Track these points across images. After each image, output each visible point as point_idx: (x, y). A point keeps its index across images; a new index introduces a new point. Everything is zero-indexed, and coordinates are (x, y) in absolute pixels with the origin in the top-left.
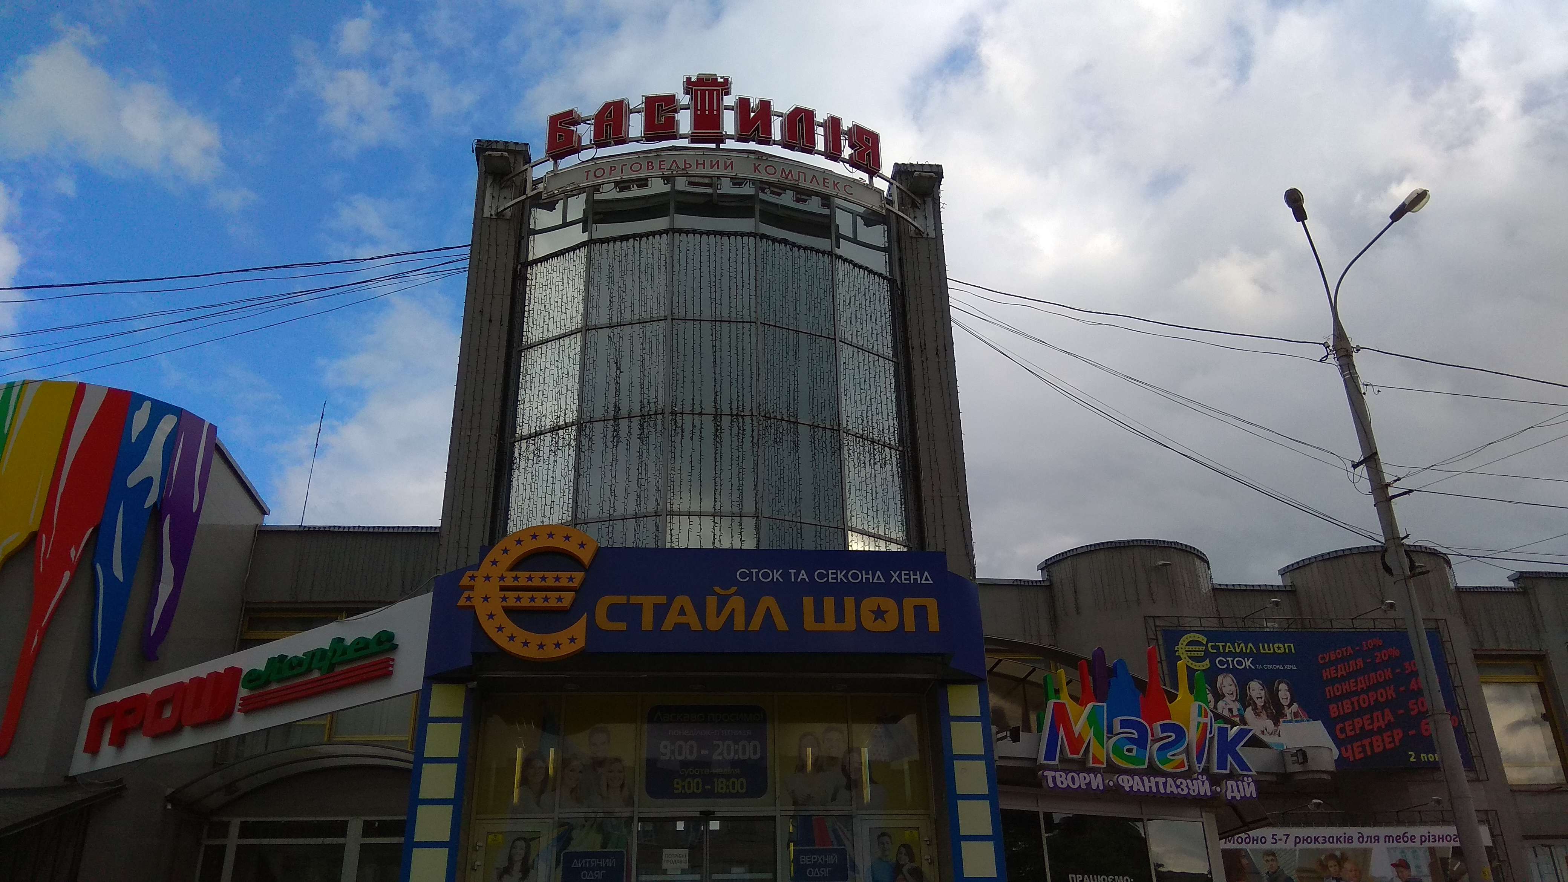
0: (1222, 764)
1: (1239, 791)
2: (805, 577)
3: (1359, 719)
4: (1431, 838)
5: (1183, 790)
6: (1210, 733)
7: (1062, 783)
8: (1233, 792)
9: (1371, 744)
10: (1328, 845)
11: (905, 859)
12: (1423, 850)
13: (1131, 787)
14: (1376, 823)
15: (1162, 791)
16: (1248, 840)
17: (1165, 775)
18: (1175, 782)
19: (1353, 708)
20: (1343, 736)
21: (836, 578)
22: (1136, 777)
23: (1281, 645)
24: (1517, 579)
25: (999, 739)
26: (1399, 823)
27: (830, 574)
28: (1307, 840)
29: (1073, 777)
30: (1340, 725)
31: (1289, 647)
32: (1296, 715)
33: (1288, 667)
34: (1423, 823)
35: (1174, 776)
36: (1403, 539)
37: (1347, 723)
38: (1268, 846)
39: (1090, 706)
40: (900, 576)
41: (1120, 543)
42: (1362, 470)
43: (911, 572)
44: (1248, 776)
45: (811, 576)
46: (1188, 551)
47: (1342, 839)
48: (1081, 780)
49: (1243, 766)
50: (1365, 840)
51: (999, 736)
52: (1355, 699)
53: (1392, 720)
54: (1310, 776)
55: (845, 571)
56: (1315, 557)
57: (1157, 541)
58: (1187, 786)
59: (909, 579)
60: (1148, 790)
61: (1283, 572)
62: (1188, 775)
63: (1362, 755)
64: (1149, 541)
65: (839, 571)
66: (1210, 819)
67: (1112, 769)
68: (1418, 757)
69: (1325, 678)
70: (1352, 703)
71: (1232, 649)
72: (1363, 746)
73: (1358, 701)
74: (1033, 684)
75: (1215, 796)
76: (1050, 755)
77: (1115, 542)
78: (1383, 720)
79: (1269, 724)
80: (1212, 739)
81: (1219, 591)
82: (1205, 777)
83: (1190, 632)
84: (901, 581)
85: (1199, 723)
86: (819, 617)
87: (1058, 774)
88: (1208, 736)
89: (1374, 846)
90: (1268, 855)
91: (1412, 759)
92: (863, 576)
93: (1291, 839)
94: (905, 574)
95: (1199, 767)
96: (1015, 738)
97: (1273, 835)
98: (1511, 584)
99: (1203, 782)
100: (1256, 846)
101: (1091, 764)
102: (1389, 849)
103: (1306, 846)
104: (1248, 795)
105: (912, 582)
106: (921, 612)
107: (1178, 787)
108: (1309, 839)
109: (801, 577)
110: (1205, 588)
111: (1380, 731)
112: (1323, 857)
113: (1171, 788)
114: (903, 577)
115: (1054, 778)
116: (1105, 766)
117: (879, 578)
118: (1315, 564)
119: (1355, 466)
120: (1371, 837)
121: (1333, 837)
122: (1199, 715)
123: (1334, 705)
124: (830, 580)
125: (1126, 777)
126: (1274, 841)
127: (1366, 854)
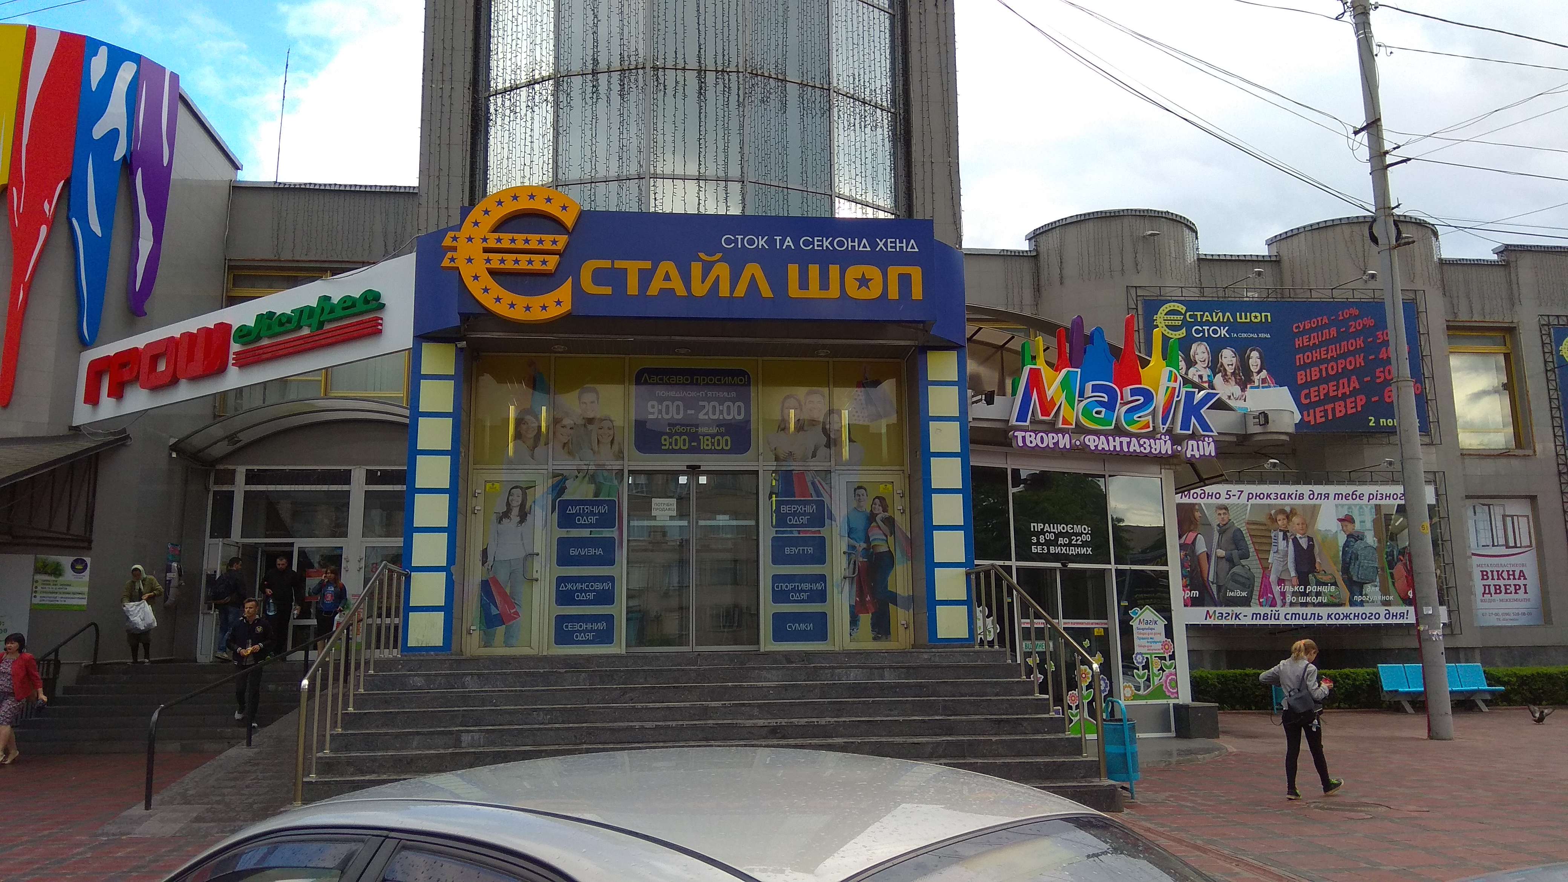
0: (1185, 425)
1: (1198, 450)
2: (791, 244)
3: (1325, 386)
4: (1379, 496)
5: (1145, 449)
6: (1178, 397)
7: (1031, 442)
8: (1193, 451)
9: (1333, 409)
11: (878, 509)
12: (1369, 507)
13: (1096, 446)
14: (1329, 482)
15: (1126, 449)
16: (1203, 496)
17: (1130, 435)
18: (1139, 442)
19: (1321, 375)
20: (1308, 401)
21: (822, 246)
22: (1102, 438)
23: (1258, 314)
24: (1501, 252)
25: (973, 403)
26: (1351, 482)
27: (816, 241)
28: (1259, 496)
29: (1042, 437)
30: (1307, 391)
31: (1266, 316)
32: (1264, 381)
33: (1262, 335)
34: (1373, 482)
35: (1138, 436)
36: (1393, 208)
37: (1312, 389)
38: (1222, 501)
39: (1064, 371)
40: (885, 245)
41: (1110, 213)
42: (1363, 136)
43: (898, 240)
44: (1208, 436)
45: (796, 242)
46: (1176, 221)
47: (1293, 496)
48: (1050, 440)
49: (1206, 427)
50: (1316, 497)
51: (975, 399)
52: (1323, 367)
53: (1358, 387)
54: (1269, 437)
55: (831, 239)
56: (1304, 227)
57: (1148, 210)
58: (1150, 445)
59: (895, 247)
60: (1112, 449)
61: (1270, 243)
62: (1152, 435)
63: (1323, 419)
64: (1140, 211)
65: (824, 239)
66: (1168, 475)
67: (1080, 429)
68: (1377, 422)
69: (1297, 347)
70: (1321, 370)
71: (1210, 318)
72: (1326, 411)
73: (1326, 368)
74: (1010, 350)
75: (1175, 455)
76: (1022, 417)
77: (1106, 212)
78: (1349, 386)
79: (1237, 390)
80: (1178, 402)
81: (1204, 261)
82: (1167, 437)
83: (1169, 301)
84: (887, 249)
85: (1168, 387)
86: (804, 284)
87: (1028, 434)
88: (1176, 399)
89: (1323, 502)
90: (1221, 509)
91: (1371, 424)
92: (849, 244)
93: (1244, 496)
94: (891, 242)
95: (1163, 428)
96: (990, 401)
97: (1228, 491)
98: (1495, 257)
99: (1165, 442)
100: (1210, 501)
101: (1060, 426)
102: (1336, 506)
103: (1258, 501)
104: (1207, 454)
105: (898, 250)
106: (905, 281)
107: (1141, 446)
108: (1262, 495)
109: (786, 244)
110: (1191, 258)
111: (1344, 397)
112: (1273, 512)
113: (1135, 447)
114: (889, 245)
115: (1024, 438)
116: (1074, 426)
117: (865, 247)
118: (1303, 234)
119: (1356, 133)
120: (1321, 494)
121: (1285, 494)
122: (1169, 380)
123: (1303, 372)
124: (816, 248)
125: (1092, 437)
126: (1228, 497)
127: (1314, 511)
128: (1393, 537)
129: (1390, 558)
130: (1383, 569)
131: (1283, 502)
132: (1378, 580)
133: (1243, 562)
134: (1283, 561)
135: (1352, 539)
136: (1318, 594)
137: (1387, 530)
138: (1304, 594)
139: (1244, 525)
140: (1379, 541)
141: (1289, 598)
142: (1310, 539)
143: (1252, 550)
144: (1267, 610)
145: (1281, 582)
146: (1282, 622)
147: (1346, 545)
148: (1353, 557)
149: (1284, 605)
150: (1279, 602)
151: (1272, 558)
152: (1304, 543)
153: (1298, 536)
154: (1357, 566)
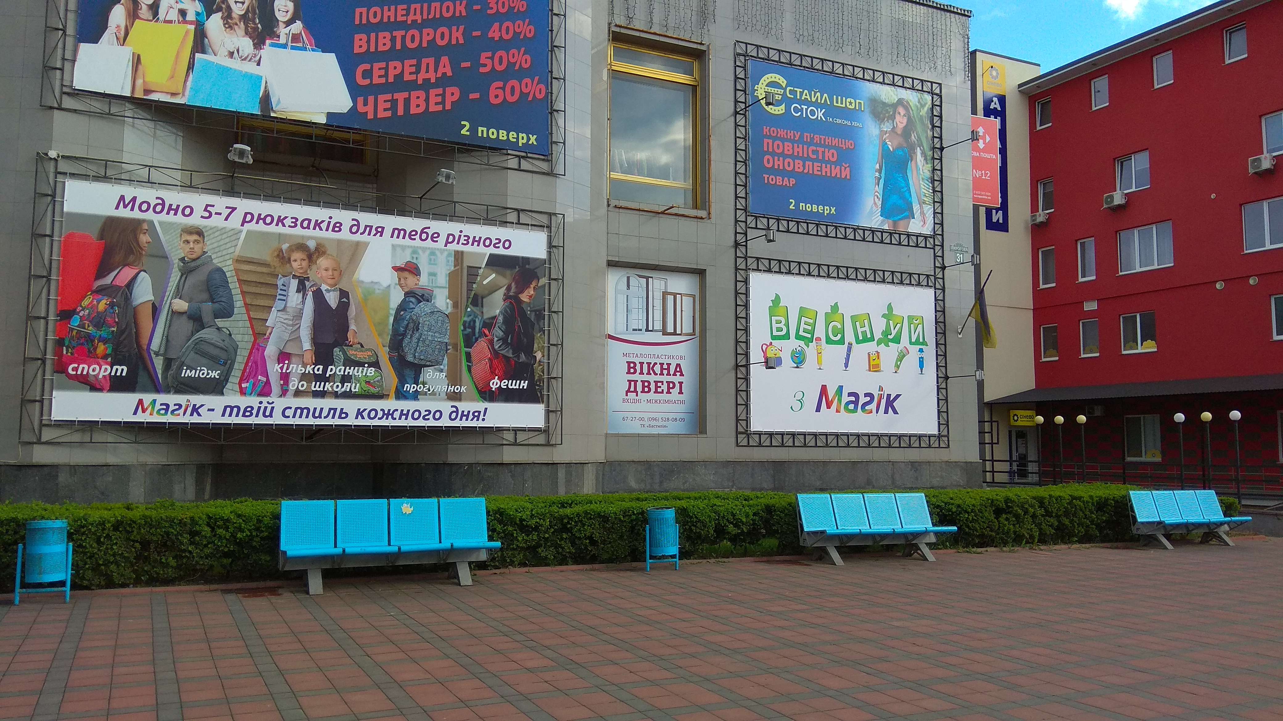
3: (398, 64)
4: (463, 238)
9: (407, 101)
10: (298, 231)
12: (446, 253)
14: (384, 210)
16: (159, 208)
19: (393, 45)
20: (367, 82)
26: (422, 214)
28: (264, 220)
30: (367, 66)
34: (453, 217)
37: (376, 65)
38: (195, 220)
47: (324, 226)
50: (361, 230)
52: (399, 34)
53: (450, 74)
63: (389, 114)
68: (473, 129)
70: (393, 39)
72: (394, 102)
73: (404, 37)
78: (436, 71)
89: (373, 241)
90: (191, 233)
91: (464, 132)
93: (237, 217)
97: (207, 206)
100: (171, 218)
102: (394, 247)
108: (268, 218)
111: (427, 85)
112: (285, 246)
120: (371, 227)
121: (310, 221)
123: (364, 37)
126: (207, 214)
127: (357, 250)
128: (477, 301)
129: (469, 330)
130: (456, 347)
131: (306, 232)
132: (445, 361)
133: (220, 322)
134: (293, 325)
135: (413, 300)
136: (345, 379)
137: (469, 290)
138: (322, 378)
139: (230, 262)
140: (455, 305)
141: (294, 383)
142: (344, 294)
143: (239, 303)
144: (253, 401)
145: (283, 357)
146: (277, 419)
147: (402, 307)
148: (411, 325)
149: (284, 393)
150: (276, 387)
151: (273, 318)
152: (332, 299)
153: (324, 287)
154: (415, 340)
